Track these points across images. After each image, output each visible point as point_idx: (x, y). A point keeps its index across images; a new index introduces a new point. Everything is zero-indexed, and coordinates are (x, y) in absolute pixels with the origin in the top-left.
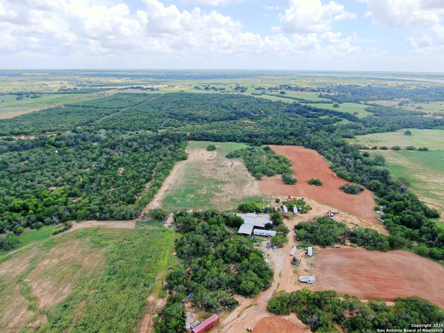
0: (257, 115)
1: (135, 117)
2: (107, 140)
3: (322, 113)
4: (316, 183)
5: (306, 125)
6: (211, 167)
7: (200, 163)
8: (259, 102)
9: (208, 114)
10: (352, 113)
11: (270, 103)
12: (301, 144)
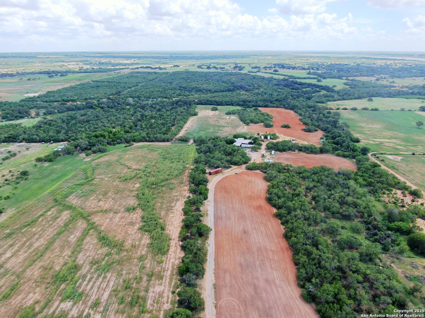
0: (251, 88)
1: (152, 89)
3: (306, 86)
4: (287, 127)
5: (290, 94)
6: (215, 119)
7: (207, 117)
8: (254, 78)
9: (211, 87)
10: (331, 86)
11: (263, 79)
12: (282, 106)
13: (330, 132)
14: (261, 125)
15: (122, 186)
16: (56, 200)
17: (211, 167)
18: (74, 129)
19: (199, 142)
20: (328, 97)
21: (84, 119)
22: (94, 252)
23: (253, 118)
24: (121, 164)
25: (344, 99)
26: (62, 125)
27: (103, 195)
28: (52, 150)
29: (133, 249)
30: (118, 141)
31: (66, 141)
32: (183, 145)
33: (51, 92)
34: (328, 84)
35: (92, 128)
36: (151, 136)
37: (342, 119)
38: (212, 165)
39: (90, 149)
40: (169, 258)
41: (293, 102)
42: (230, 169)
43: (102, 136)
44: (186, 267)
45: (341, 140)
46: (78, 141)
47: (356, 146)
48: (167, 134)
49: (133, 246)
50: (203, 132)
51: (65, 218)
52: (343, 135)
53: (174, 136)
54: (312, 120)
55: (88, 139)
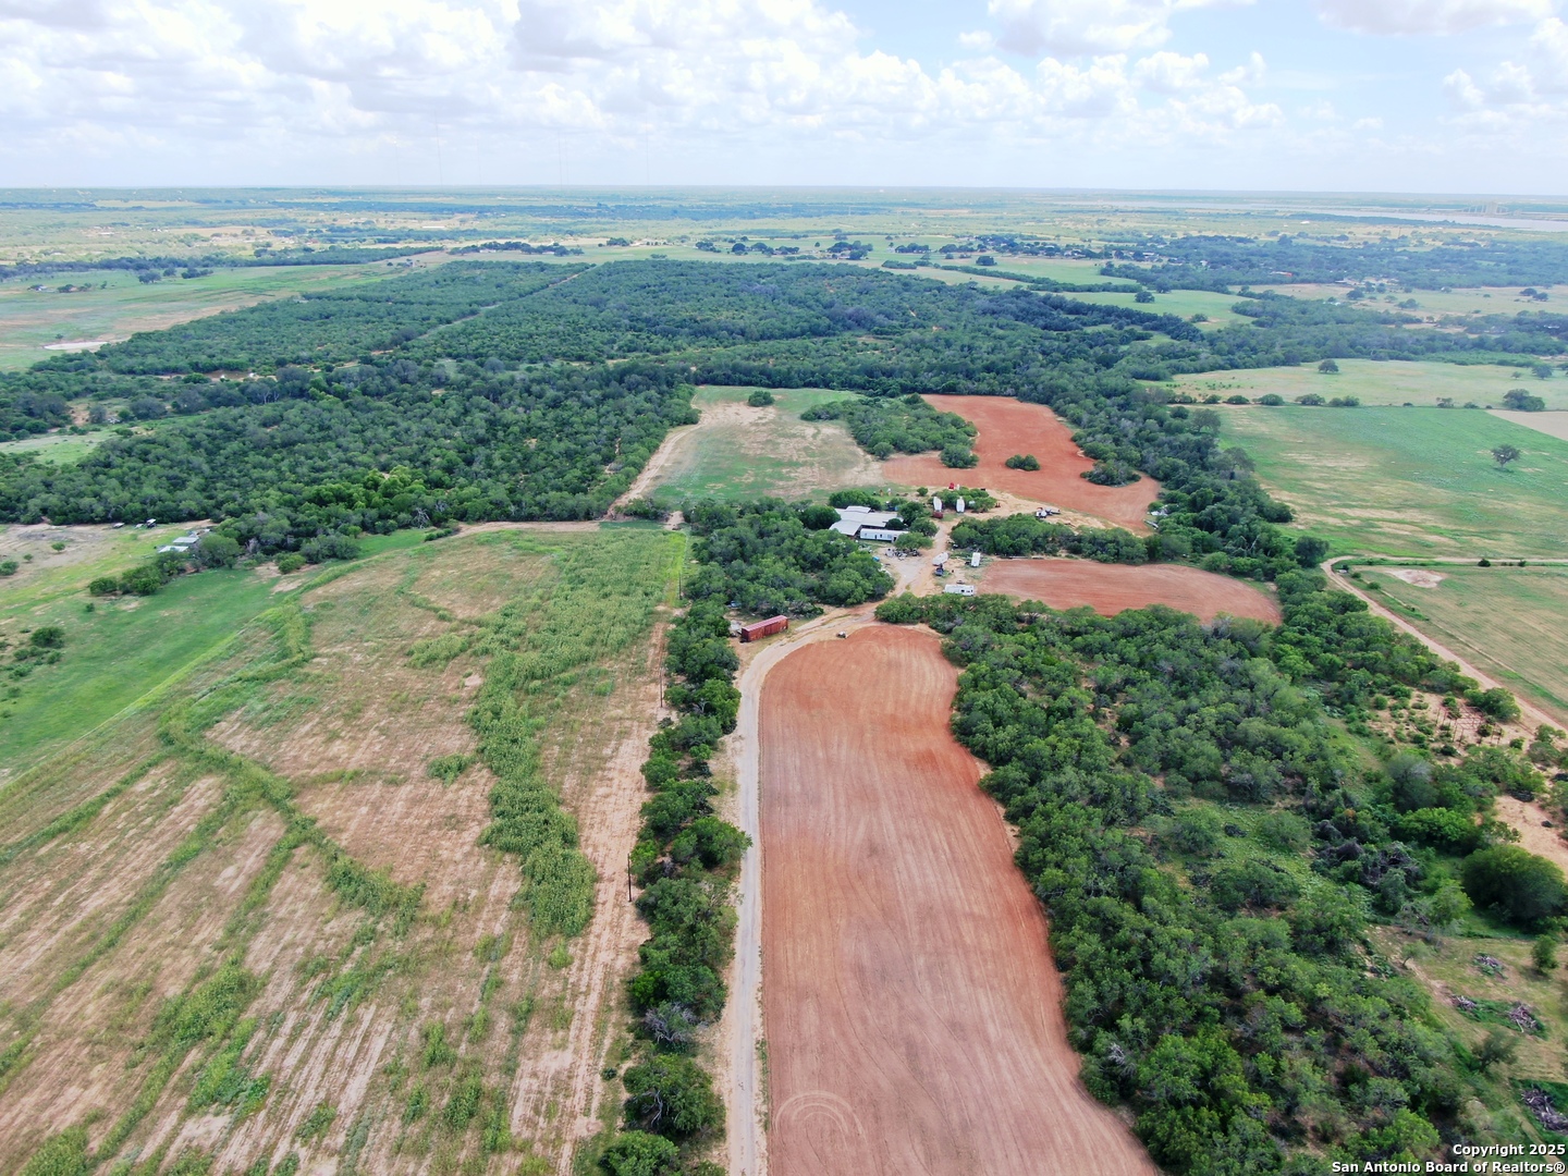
0: (895, 323)
1: (529, 328)
2: (468, 383)
3: (1095, 316)
4: (1025, 465)
5: (1037, 347)
6: (763, 437)
7: (733, 432)
8: (906, 286)
9: (746, 319)
10: (1186, 318)
11: (939, 290)
12: (1009, 391)
13: (1184, 482)
14: (930, 460)
15: (415, 682)
16: (167, 739)
17: (746, 611)
18: (235, 472)
19: (704, 520)
20: (1176, 357)
21: (273, 437)
22: (310, 929)
23: (901, 431)
24: (413, 604)
25: (1234, 366)
26: (192, 457)
27: (344, 715)
28: (153, 553)
29: (458, 916)
30: (403, 516)
31: (207, 516)
32: (645, 530)
33: (148, 336)
34: (1176, 312)
35: (303, 470)
36: (527, 498)
37: (1227, 437)
38: (752, 604)
39: (296, 548)
40: (591, 949)
41: (1049, 376)
42: (817, 621)
43: (340, 498)
44: (657, 980)
45: (1224, 512)
46: (251, 518)
47: (1277, 534)
48: (585, 492)
49: (459, 906)
50: (720, 486)
51: (201, 803)
52: (1231, 495)
53: (609, 497)
54: (1117, 441)
55: (288, 511)
